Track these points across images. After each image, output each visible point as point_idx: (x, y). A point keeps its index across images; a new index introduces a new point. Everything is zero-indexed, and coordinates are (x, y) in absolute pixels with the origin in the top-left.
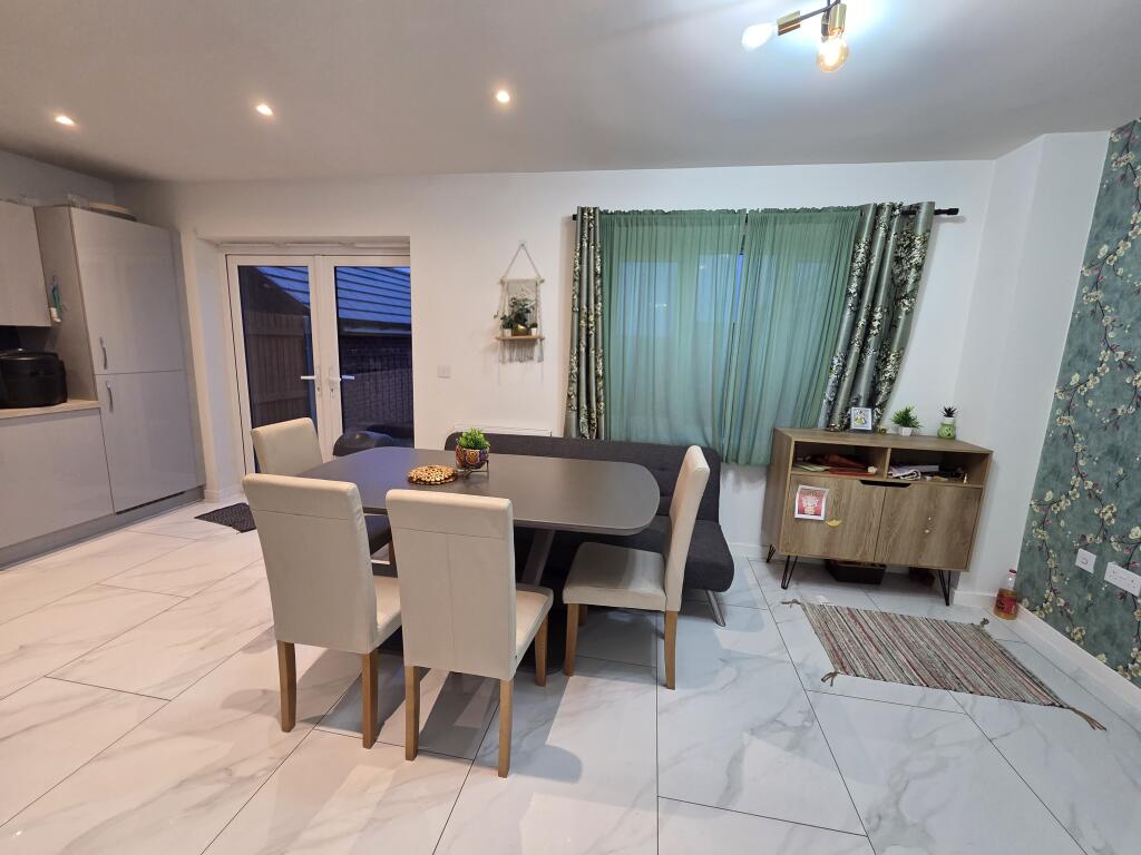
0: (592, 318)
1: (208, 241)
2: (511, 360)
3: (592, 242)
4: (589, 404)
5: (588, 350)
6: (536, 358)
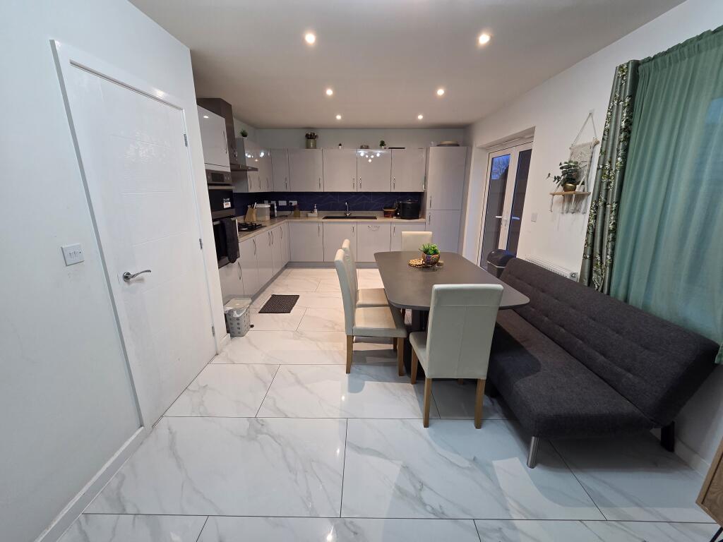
0: (612, 174)
1: (483, 148)
2: (568, 212)
3: (622, 98)
4: (601, 255)
5: (605, 204)
6: (582, 210)
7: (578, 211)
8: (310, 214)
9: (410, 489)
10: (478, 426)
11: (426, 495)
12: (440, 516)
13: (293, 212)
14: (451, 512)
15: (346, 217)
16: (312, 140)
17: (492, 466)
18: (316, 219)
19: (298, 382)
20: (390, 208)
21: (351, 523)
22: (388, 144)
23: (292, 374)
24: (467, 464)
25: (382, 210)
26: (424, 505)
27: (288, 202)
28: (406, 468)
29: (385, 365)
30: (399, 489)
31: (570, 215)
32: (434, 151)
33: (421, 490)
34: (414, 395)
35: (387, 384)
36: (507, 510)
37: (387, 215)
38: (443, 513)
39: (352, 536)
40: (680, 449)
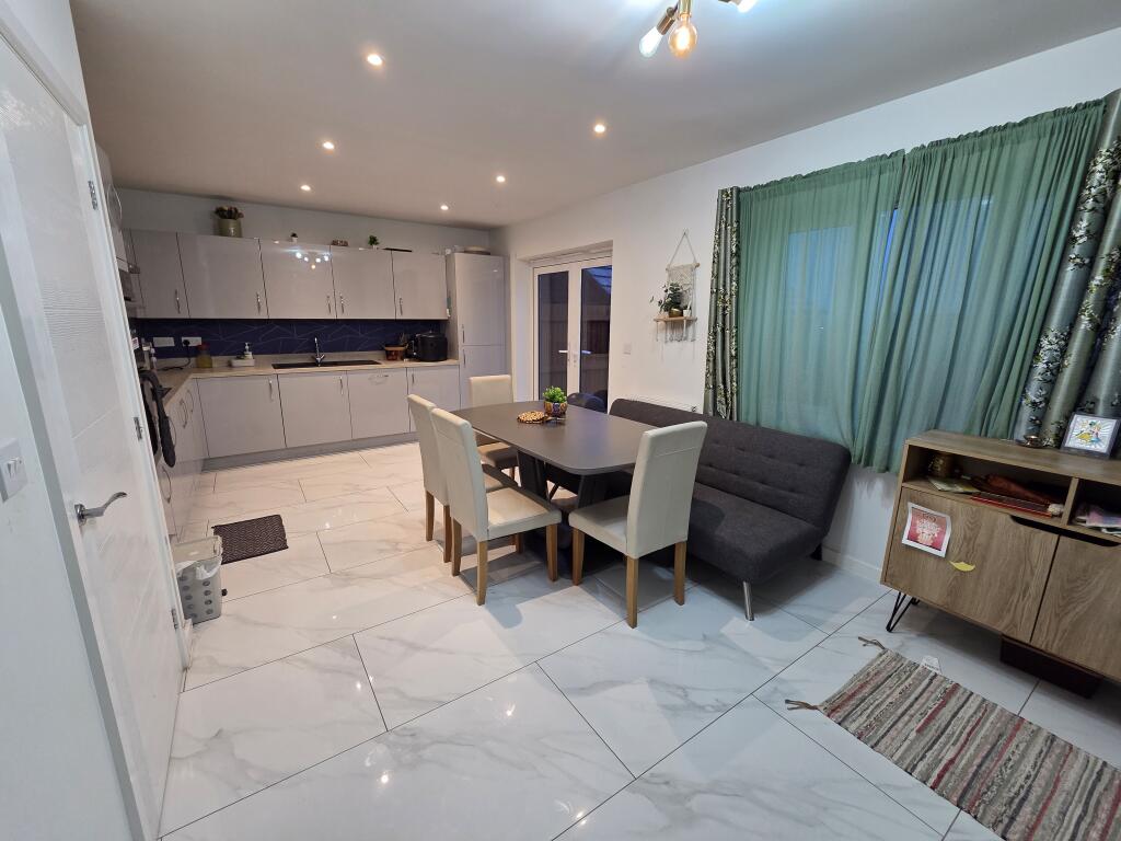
0: (727, 298)
1: (524, 261)
2: (672, 340)
3: (729, 222)
4: (724, 383)
5: (723, 330)
6: (690, 337)
7: (686, 339)
8: (236, 362)
9: (678, 702)
10: (681, 602)
11: (695, 697)
12: (725, 709)
13: (193, 359)
14: (730, 699)
15: (315, 364)
16: (232, 222)
17: (722, 635)
18: (252, 371)
19: (413, 647)
20: (397, 345)
21: (652, 775)
22: (384, 242)
23: (390, 639)
24: (701, 646)
25: (383, 349)
26: (702, 708)
27: (177, 341)
28: (652, 682)
29: (523, 574)
30: (665, 707)
31: (676, 343)
32: (460, 260)
33: (686, 696)
34: (590, 597)
35: (547, 597)
36: (766, 668)
37: (390, 357)
38: (724, 705)
39: (664, 787)
40: (826, 554)
